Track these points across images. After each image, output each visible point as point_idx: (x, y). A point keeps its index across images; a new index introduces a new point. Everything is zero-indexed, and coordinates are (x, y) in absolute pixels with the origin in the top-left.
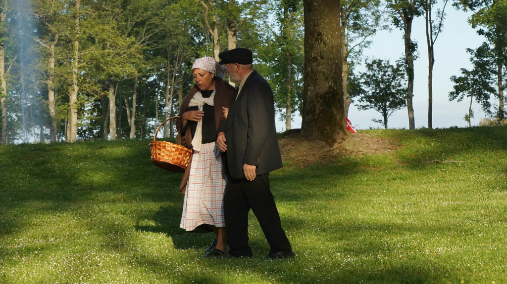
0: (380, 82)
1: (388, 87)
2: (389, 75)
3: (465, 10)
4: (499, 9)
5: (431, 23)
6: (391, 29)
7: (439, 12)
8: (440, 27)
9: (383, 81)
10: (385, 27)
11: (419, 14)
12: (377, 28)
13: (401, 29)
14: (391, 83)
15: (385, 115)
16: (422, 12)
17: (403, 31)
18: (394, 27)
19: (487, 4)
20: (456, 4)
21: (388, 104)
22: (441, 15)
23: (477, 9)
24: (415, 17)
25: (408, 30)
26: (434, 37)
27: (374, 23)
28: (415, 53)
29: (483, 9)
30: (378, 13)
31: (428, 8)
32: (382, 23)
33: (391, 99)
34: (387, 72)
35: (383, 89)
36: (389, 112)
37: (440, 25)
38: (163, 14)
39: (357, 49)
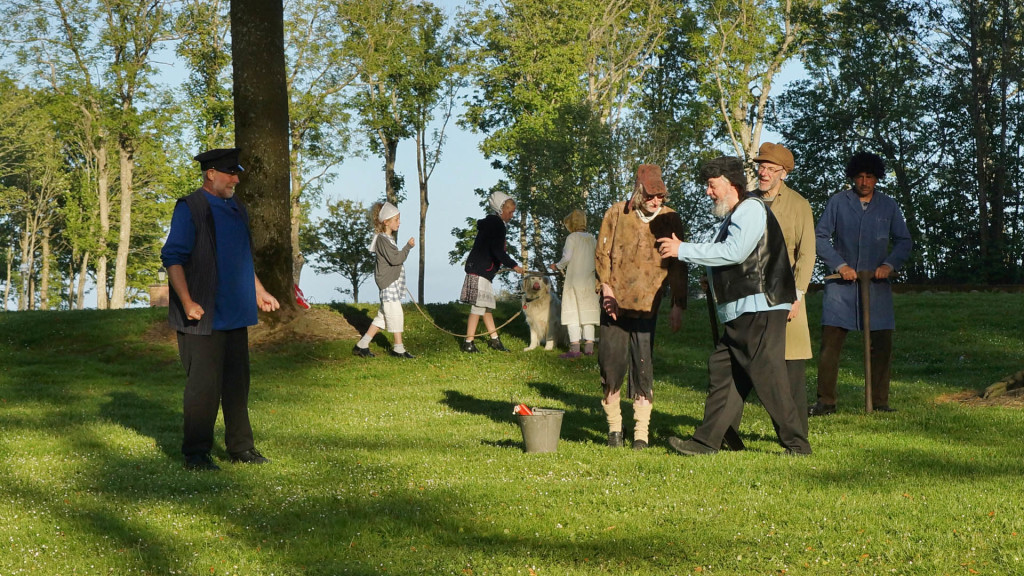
0: (349, 233)
1: (360, 241)
2: (361, 224)
3: (474, 131)
4: (524, 131)
5: (424, 149)
6: (366, 156)
7: (436, 133)
8: (437, 156)
9: (352, 233)
10: (358, 153)
11: (406, 135)
12: (345, 155)
13: (380, 157)
14: (364, 234)
15: (355, 283)
16: (412, 132)
17: (384, 159)
18: (370, 153)
19: (506, 124)
20: (461, 123)
21: (359, 265)
22: (440, 138)
23: (492, 131)
24: (401, 139)
25: (391, 158)
26: (428, 169)
27: (341, 147)
28: (401, 192)
29: (501, 131)
30: (347, 133)
31: (419, 126)
32: (352, 147)
33: (364, 259)
34: (359, 218)
35: (353, 244)
36: (361, 278)
37: (438, 152)
38: (22, 124)
39: (315, 184)
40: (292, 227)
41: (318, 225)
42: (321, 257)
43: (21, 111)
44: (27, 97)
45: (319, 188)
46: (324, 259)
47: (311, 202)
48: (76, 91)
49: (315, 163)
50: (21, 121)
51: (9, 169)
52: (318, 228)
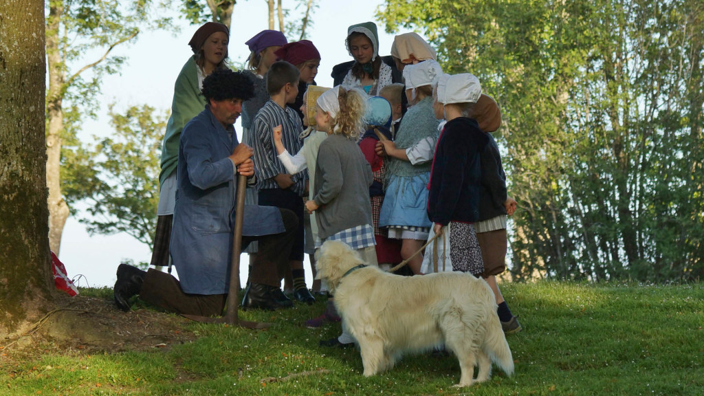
5: (281, 16)
6: (177, 29)
10: (164, 23)
27: (134, 13)
39: (88, 76)
40: (49, 152)
41: (93, 149)
42: (98, 205)
45: (95, 83)
46: (103, 207)
47: (81, 108)
49: (88, 39)
52: (94, 154)
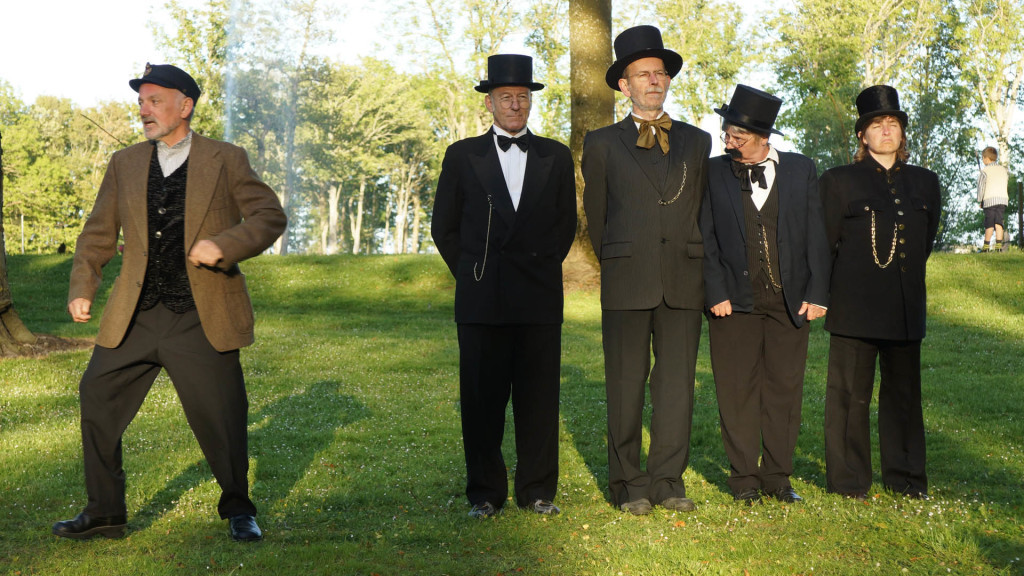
38: (400, 102)
43: (399, 93)
44: (404, 80)
48: (442, 77)
50: (400, 100)
51: (389, 139)
